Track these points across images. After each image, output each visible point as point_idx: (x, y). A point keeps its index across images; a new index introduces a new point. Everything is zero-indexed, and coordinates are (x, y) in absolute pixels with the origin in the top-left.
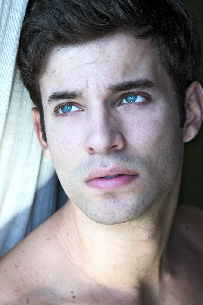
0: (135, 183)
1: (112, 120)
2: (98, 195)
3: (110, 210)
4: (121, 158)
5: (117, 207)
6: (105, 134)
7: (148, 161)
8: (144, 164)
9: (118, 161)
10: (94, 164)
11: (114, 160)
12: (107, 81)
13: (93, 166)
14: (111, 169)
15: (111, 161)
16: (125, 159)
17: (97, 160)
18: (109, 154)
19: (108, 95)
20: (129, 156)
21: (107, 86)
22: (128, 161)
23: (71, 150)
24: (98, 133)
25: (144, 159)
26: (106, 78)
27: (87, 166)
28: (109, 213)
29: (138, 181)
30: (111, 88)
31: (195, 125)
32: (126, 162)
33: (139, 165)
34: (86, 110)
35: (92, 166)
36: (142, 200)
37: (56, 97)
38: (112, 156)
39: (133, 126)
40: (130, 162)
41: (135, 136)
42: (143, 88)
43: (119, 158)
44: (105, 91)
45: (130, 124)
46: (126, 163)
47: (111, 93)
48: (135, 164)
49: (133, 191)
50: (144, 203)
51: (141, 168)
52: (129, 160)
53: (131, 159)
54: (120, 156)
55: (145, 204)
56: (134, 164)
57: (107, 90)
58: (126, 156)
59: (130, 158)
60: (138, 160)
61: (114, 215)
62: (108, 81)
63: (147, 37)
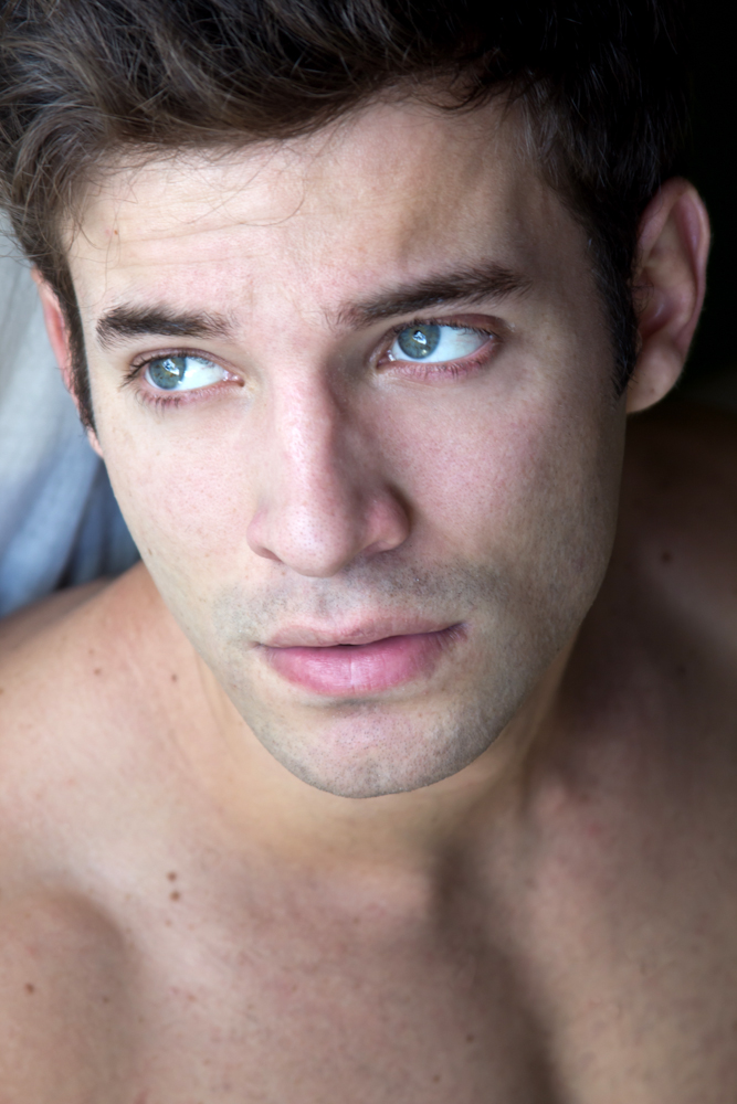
0: (452, 660)
1: (355, 441)
2: (309, 706)
3: (358, 760)
4: (396, 583)
5: (384, 748)
6: (333, 515)
7: (497, 573)
8: (482, 589)
9: (383, 594)
10: (291, 604)
11: (367, 593)
12: (336, 289)
13: (286, 610)
14: (358, 624)
15: (358, 595)
16: (411, 584)
17: (300, 591)
18: (347, 571)
19: (336, 337)
20: (424, 570)
21: (334, 306)
22: (423, 588)
23: (199, 531)
24: (303, 508)
25: (482, 568)
26: (331, 277)
27: (265, 605)
28: (355, 768)
29: (461, 649)
30: (352, 312)
31: (673, 344)
32: (414, 597)
33: (462, 598)
34: (250, 383)
35: (282, 611)
36: (477, 713)
37: (125, 322)
38: (359, 577)
39: (438, 451)
40: (431, 592)
41: (446, 490)
42: (476, 300)
43: (386, 584)
44: (327, 326)
45: (427, 445)
46: (414, 599)
47: (349, 328)
48: (450, 595)
49: (443, 690)
50: (484, 719)
51: (470, 607)
52: (425, 588)
53: (432, 580)
54: (392, 573)
55: (489, 722)
56: (443, 598)
57: (333, 321)
58: (414, 570)
59: (427, 576)
60: (460, 579)
61: (373, 776)
62: (338, 285)
63: (489, 96)
